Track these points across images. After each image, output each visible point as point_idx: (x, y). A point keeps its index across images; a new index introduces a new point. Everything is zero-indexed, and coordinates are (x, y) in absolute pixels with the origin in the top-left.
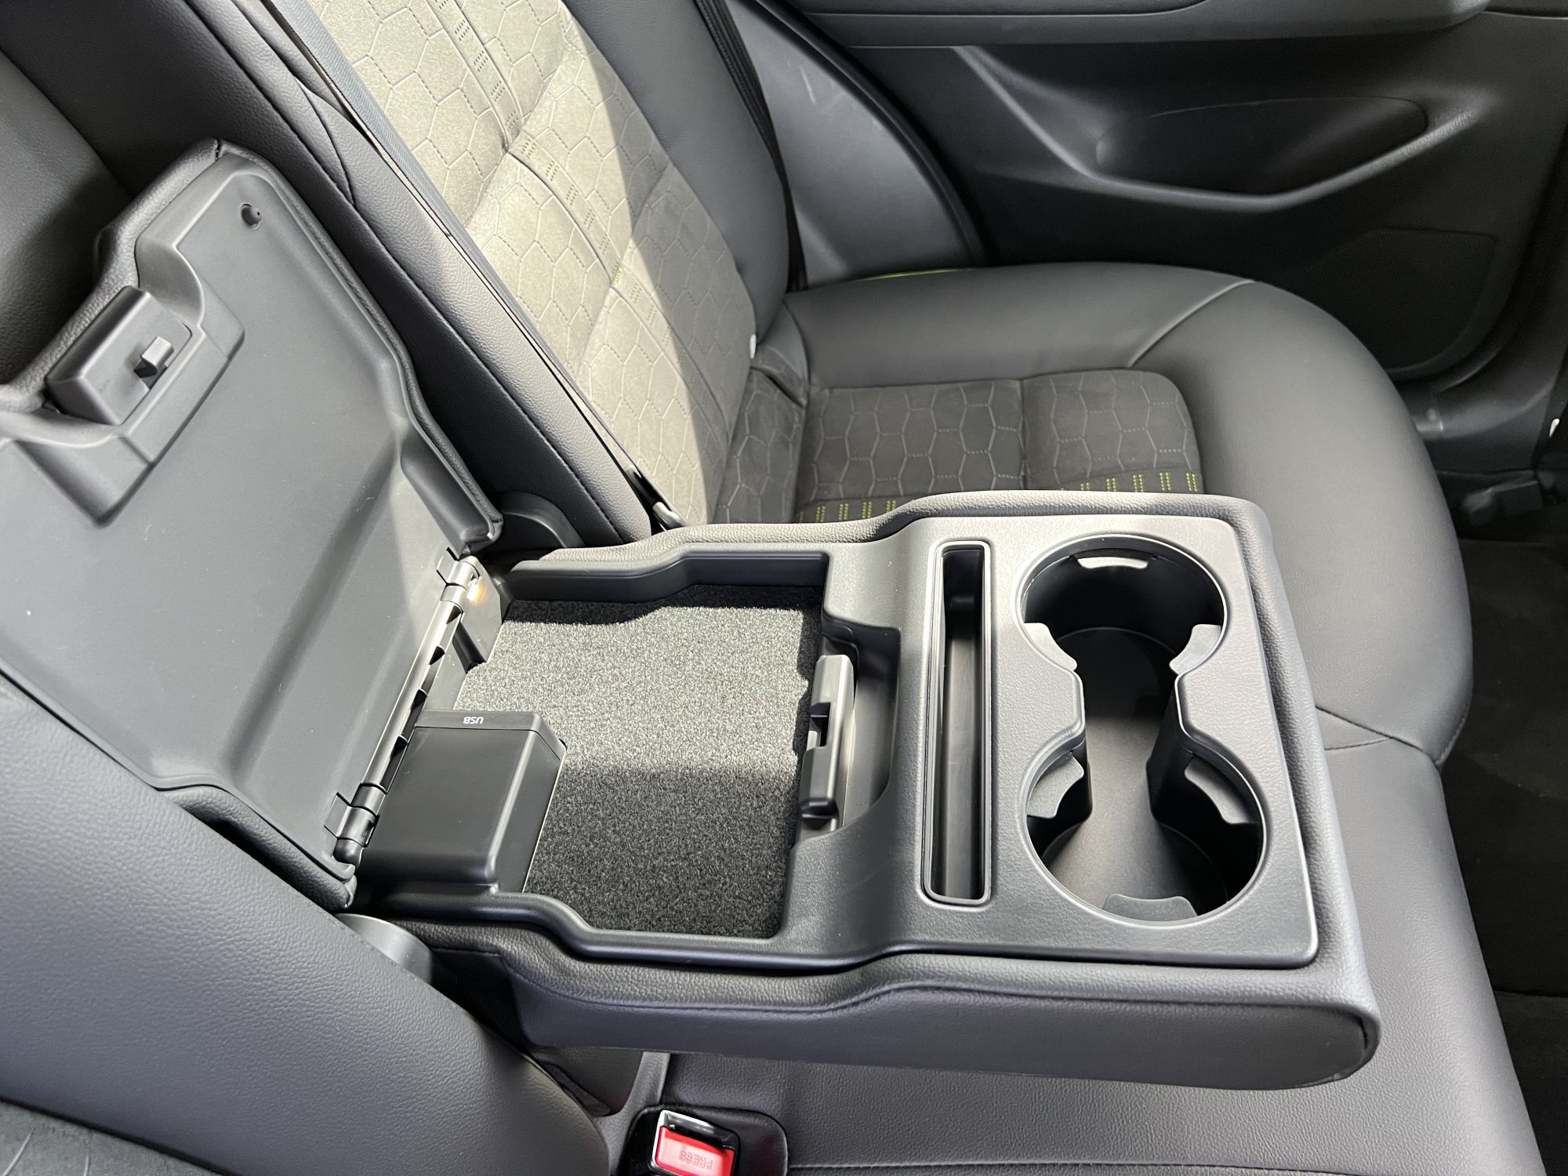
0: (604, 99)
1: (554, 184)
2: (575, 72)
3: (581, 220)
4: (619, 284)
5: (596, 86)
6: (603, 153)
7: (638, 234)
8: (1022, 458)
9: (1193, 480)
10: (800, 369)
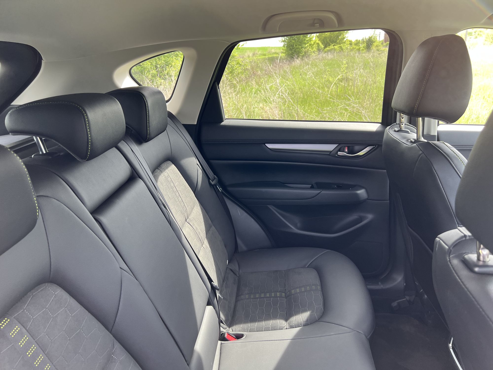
0: (202, 213)
1: (194, 227)
2: (197, 209)
3: (198, 234)
4: (204, 246)
5: (201, 211)
6: (202, 222)
7: (207, 238)
8: (285, 285)
9: (319, 287)
10: (237, 269)
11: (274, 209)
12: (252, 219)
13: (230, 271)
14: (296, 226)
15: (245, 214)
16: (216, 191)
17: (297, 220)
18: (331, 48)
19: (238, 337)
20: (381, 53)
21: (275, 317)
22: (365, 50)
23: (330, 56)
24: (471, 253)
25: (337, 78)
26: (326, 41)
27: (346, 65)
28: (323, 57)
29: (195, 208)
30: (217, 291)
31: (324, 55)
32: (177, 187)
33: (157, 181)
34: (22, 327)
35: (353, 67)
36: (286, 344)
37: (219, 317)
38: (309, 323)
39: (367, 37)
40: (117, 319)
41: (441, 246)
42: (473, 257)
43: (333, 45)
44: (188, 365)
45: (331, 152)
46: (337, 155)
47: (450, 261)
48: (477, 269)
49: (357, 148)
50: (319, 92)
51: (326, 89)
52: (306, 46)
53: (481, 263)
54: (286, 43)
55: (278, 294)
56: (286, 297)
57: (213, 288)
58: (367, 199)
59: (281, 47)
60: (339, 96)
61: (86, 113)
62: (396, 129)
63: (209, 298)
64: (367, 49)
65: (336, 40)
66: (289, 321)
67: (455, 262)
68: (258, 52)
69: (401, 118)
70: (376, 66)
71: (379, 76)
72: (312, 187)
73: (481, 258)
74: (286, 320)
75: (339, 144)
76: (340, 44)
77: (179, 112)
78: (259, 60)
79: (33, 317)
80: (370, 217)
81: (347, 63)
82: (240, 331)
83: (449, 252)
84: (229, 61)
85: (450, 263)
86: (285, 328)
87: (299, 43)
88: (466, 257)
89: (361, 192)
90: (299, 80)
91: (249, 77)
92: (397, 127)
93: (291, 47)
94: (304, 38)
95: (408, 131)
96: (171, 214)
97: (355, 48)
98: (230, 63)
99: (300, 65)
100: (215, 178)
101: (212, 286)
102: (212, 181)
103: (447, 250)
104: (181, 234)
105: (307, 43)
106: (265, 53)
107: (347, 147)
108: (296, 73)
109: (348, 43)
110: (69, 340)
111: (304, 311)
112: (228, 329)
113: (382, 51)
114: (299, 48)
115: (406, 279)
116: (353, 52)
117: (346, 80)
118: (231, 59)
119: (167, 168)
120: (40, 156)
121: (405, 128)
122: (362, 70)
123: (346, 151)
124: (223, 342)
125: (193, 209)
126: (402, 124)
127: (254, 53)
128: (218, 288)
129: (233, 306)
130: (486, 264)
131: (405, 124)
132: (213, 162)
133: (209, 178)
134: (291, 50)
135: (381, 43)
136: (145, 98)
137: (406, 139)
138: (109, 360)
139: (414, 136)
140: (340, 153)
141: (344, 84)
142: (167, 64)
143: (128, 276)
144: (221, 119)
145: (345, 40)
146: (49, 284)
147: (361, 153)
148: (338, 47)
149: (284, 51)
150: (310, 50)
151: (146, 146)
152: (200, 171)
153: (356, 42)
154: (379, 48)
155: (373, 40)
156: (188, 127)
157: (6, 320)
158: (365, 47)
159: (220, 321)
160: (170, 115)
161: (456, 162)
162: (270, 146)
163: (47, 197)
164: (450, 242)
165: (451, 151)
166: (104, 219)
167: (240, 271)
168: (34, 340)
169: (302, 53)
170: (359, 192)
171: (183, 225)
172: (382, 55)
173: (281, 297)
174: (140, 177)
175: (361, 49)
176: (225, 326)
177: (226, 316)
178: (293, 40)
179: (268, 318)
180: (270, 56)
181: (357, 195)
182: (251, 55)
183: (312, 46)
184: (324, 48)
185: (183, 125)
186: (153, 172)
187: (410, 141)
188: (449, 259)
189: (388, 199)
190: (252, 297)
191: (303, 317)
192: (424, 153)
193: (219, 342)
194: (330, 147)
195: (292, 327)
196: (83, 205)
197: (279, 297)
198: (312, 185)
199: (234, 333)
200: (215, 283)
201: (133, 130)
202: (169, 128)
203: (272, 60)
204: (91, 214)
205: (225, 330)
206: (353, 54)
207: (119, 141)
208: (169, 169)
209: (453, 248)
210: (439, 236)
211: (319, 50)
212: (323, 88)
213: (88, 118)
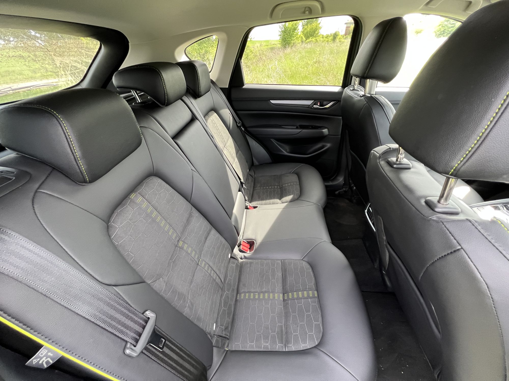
1: (229, 151)
3: (232, 154)
4: (235, 161)
8: (280, 182)
9: (298, 183)
10: (253, 174)
11: (274, 141)
12: (262, 148)
13: (250, 175)
14: (286, 151)
15: (258, 144)
16: (241, 130)
17: (287, 147)
18: (310, 40)
19: (255, 207)
20: (342, 44)
21: (274, 198)
22: (331, 42)
23: (309, 46)
24: (393, 157)
25: (313, 61)
26: (307, 35)
27: (319, 52)
28: (304, 47)
29: (229, 140)
30: (243, 184)
31: (306, 46)
32: (218, 127)
33: (207, 122)
34: (143, 198)
35: (324, 53)
36: (280, 211)
37: (245, 198)
38: (292, 201)
39: (334, 32)
40: (192, 196)
41: (375, 155)
42: (394, 159)
43: (311, 38)
44: (230, 219)
45: (309, 105)
46: (313, 108)
47: (379, 162)
48: (395, 166)
49: (325, 103)
50: (301, 71)
51: (306, 69)
52: (294, 38)
53: (398, 162)
54: (281, 37)
55: (276, 187)
56: (280, 188)
57: (242, 183)
58: (328, 135)
59: (278, 40)
60: (313, 73)
61: (161, 74)
62: (352, 89)
63: (239, 189)
64: (333, 41)
65: (314, 35)
66: (281, 200)
67: (382, 163)
68: (264, 43)
69: (355, 81)
70: (338, 53)
71: (339, 60)
72: (297, 128)
73: (399, 160)
74: (280, 199)
75: (315, 100)
76: (316, 37)
77: (217, 80)
78: (264, 49)
79: (148, 193)
80: (328, 145)
81: (320, 50)
82: (256, 205)
83: (380, 157)
84: (245, 50)
85: (379, 163)
86: (279, 203)
87: (289, 37)
88: (389, 159)
89: (325, 131)
90: (289, 63)
91: (257, 60)
92: (352, 88)
93: (284, 40)
94: (293, 33)
95: (359, 90)
96: (216, 142)
97: (326, 40)
98: (246, 51)
99: (290, 53)
100: (240, 122)
101: (241, 182)
102: (239, 124)
103: (378, 156)
104: (223, 154)
105: (295, 37)
106: (268, 44)
107: (319, 102)
108: (287, 58)
109: (321, 36)
110: (169, 205)
111: (290, 195)
112: (249, 204)
113: (342, 42)
114: (289, 40)
115: (345, 180)
116: (324, 43)
117: (319, 62)
118: (247, 49)
119: (212, 115)
120: (138, 104)
121: (357, 88)
122: (329, 56)
123: (319, 104)
124: (247, 210)
125: (228, 140)
126: (356, 85)
127: (261, 44)
128: (244, 183)
129: (251, 193)
130: (401, 163)
131: (357, 86)
132: (239, 112)
133: (236, 122)
134: (285, 42)
135: (342, 36)
136: (196, 67)
137: (357, 95)
138: (190, 216)
139: (362, 93)
140: (315, 106)
141: (317, 65)
142: (206, 52)
143: (196, 174)
144: (243, 84)
145: (319, 34)
146: (154, 177)
147: (327, 106)
148: (315, 40)
149: (280, 43)
150: (297, 42)
151: (199, 100)
152: (231, 118)
153: (326, 35)
154: (341, 40)
155: (337, 34)
156: (223, 89)
157: (134, 194)
158: (332, 39)
159: (246, 200)
160: (212, 82)
161: (386, 108)
162: (273, 102)
163: (146, 127)
164: (380, 152)
165: (384, 101)
166: (179, 142)
167: (255, 175)
168: (150, 204)
169: (291, 44)
170: (324, 130)
171: (223, 149)
172: (342, 45)
173: (277, 188)
174: (197, 119)
175: (329, 41)
176: (248, 202)
177: (248, 198)
178: (286, 34)
179: (271, 198)
180: (271, 46)
181: (322, 132)
182: (259, 46)
183: (298, 39)
184: (306, 40)
185: (220, 88)
186: (204, 117)
187: (359, 96)
188: (379, 161)
189: (340, 134)
190: (262, 188)
191: (289, 198)
192: (368, 103)
193: (245, 210)
194: (309, 102)
195: (283, 203)
196: (167, 134)
197: (276, 188)
198: (297, 127)
199: (253, 205)
200: (242, 180)
201: (191, 90)
202: (211, 89)
203: (272, 49)
204: (172, 139)
205: (248, 204)
206: (324, 45)
207: (183, 96)
208: (213, 115)
209: (382, 155)
210: (373, 150)
211: (302, 42)
212: (304, 68)
213: (163, 77)
